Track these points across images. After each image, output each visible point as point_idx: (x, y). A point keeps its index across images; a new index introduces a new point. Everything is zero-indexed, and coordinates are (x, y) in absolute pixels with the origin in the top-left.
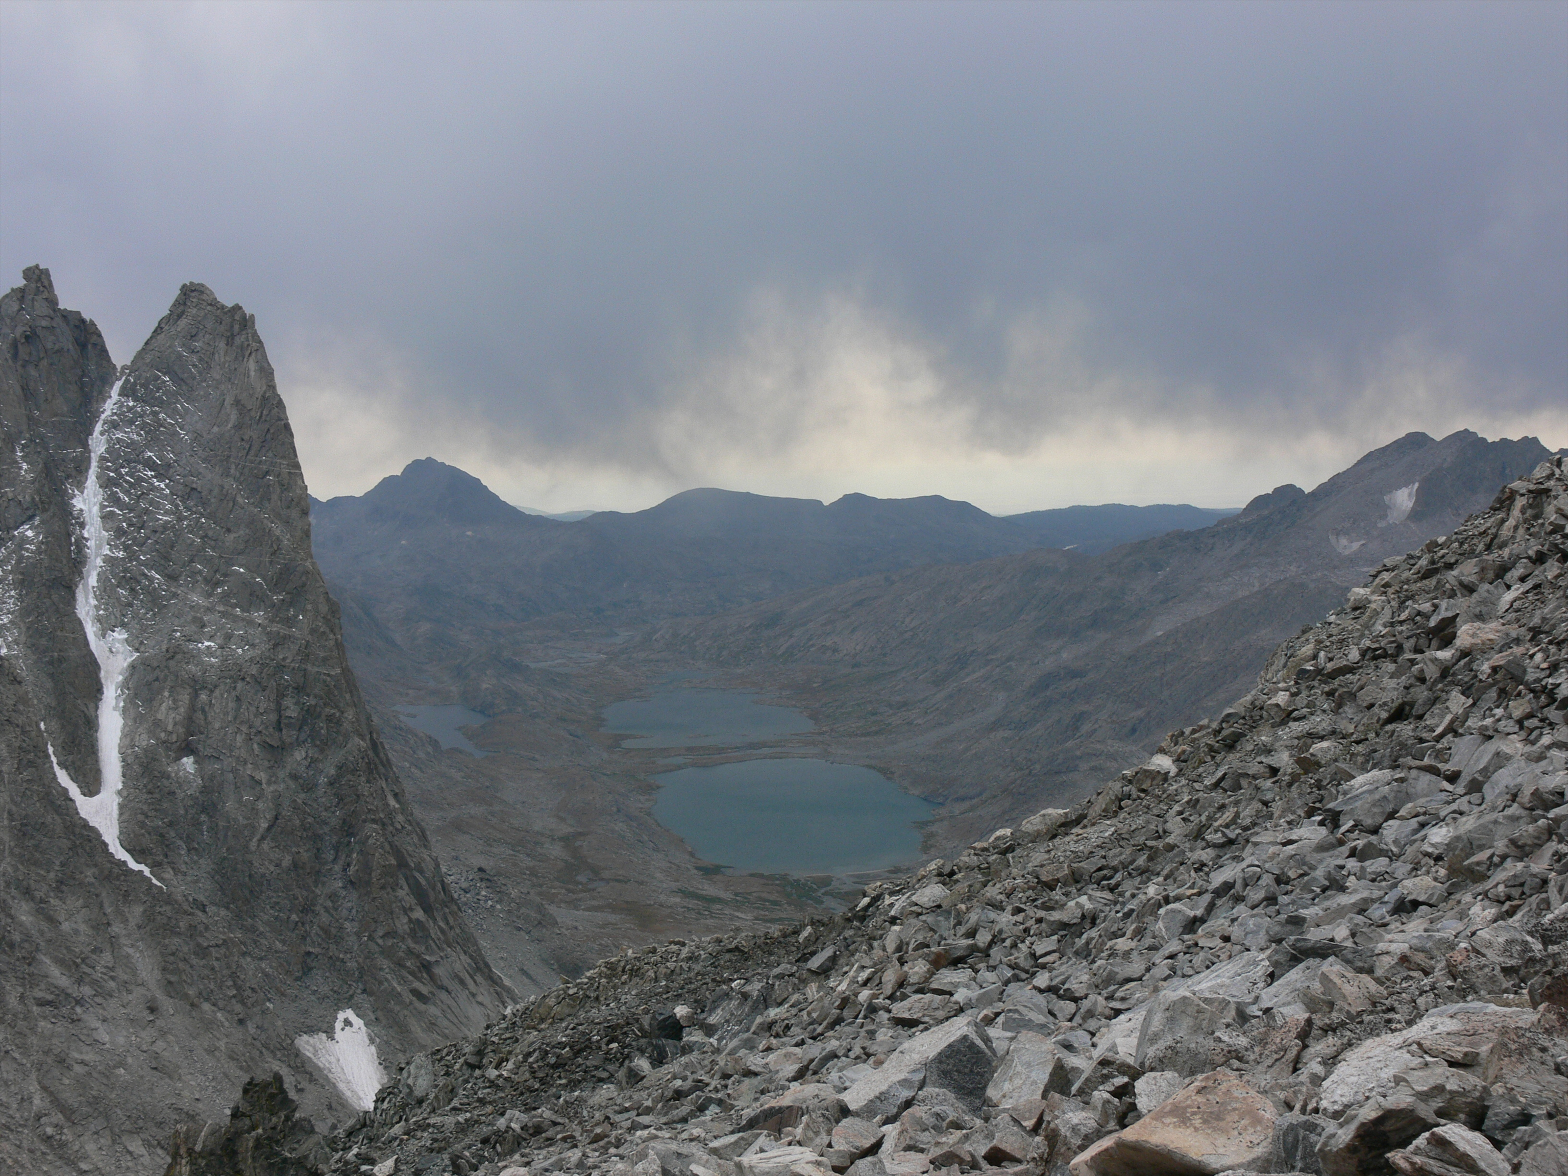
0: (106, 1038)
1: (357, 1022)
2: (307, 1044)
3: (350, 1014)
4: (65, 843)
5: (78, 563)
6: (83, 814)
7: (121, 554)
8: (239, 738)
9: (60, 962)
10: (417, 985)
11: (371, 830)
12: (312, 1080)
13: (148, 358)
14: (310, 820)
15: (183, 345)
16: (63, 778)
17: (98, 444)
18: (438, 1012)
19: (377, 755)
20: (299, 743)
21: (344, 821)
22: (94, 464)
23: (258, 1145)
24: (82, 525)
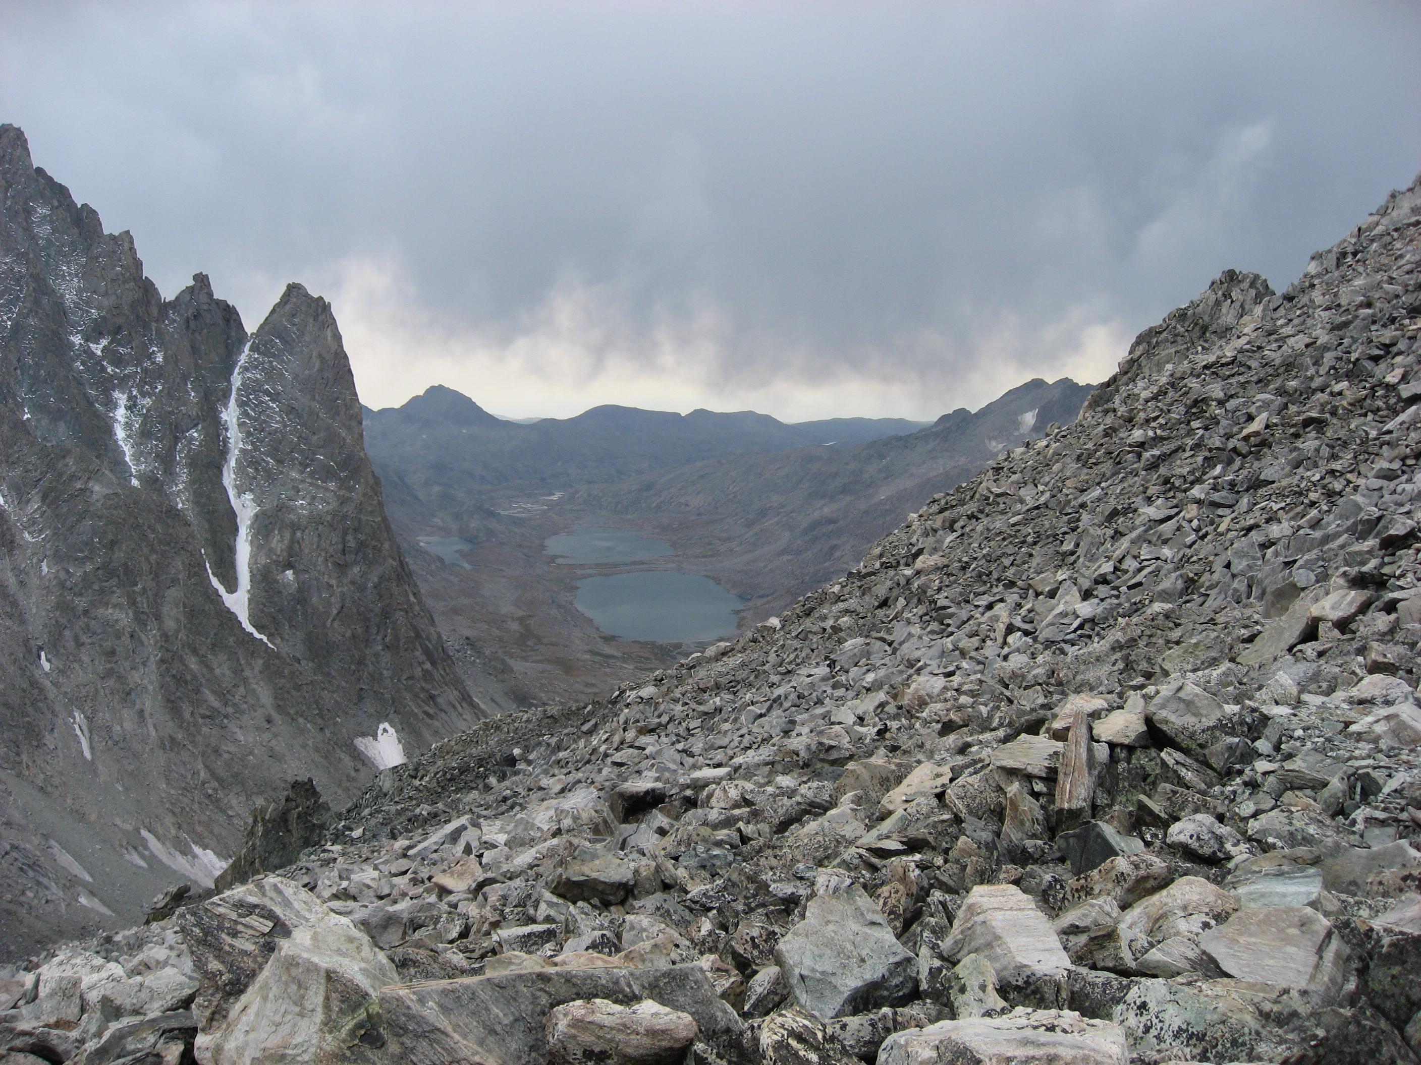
0: (242, 738)
1: (391, 730)
2: (362, 743)
3: (386, 725)
4: (216, 622)
5: (224, 453)
6: (227, 605)
7: (250, 447)
8: (320, 559)
9: (215, 693)
10: (427, 708)
11: (400, 616)
12: (364, 764)
13: (267, 328)
14: (362, 609)
15: (288, 321)
16: (215, 582)
17: (237, 380)
18: (440, 725)
19: (403, 570)
20: (356, 562)
21: (383, 610)
22: (234, 393)
23: (299, 816)
24: (227, 430)
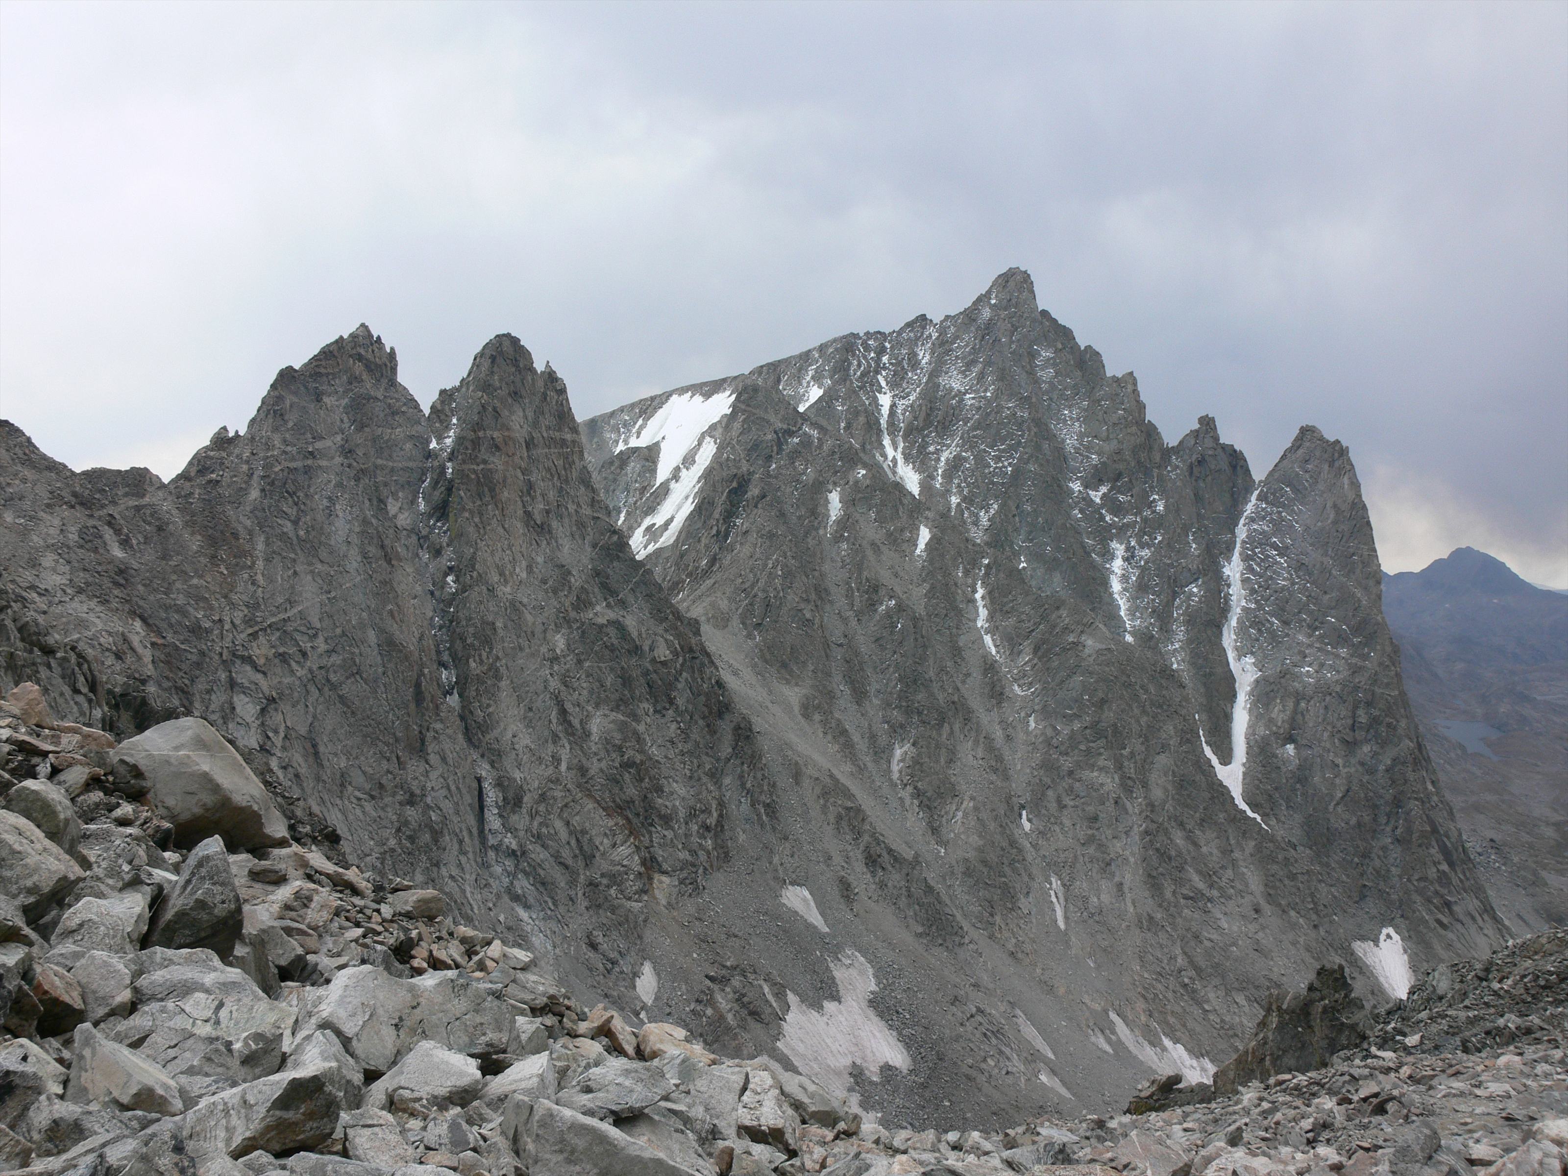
0: (1226, 926)
1: (1396, 937)
2: (1359, 947)
3: (1391, 931)
4: (1207, 795)
5: (1225, 611)
6: (1219, 777)
7: (1253, 606)
8: (1326, 734)
9: (1199, 872)
10: (1440, 916)
11: (1413, 805)
12: (1361, 972)
13: (1276, 475)
14: (1371, 794)
15: (1300, 467)
16: (1208, 752)
17: (1242, 532)
18: (1455, 938)
19: (1421, 753)
20: (1367, 741)
21: (1395, 797)
22: (1238, 545)
23: (1325, 1010)
24: (1229, 586)
